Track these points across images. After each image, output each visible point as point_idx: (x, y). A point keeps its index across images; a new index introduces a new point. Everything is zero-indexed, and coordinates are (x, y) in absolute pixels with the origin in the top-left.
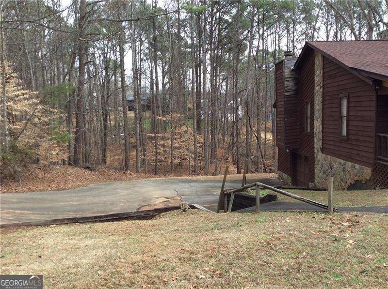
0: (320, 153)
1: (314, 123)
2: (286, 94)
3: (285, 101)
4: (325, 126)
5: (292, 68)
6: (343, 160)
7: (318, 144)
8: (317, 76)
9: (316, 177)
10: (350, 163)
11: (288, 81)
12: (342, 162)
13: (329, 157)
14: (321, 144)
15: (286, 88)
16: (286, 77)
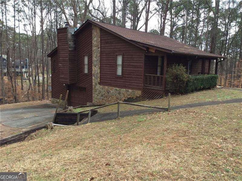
0: (98, 85)
1: (93, 68)
2: (70, 49)
3: (69, 54)
4: (102, 70)
5: (73, 33)
6: (119, 88)
7: (95, 80)
8: (94, 41)
9: (94, 99)
10: (124, 89)
11: (70, 41)
12: (118, 89)
13: (106, 87)
14: (99, 80)
15: (70, 46)
16: (69, 39)
